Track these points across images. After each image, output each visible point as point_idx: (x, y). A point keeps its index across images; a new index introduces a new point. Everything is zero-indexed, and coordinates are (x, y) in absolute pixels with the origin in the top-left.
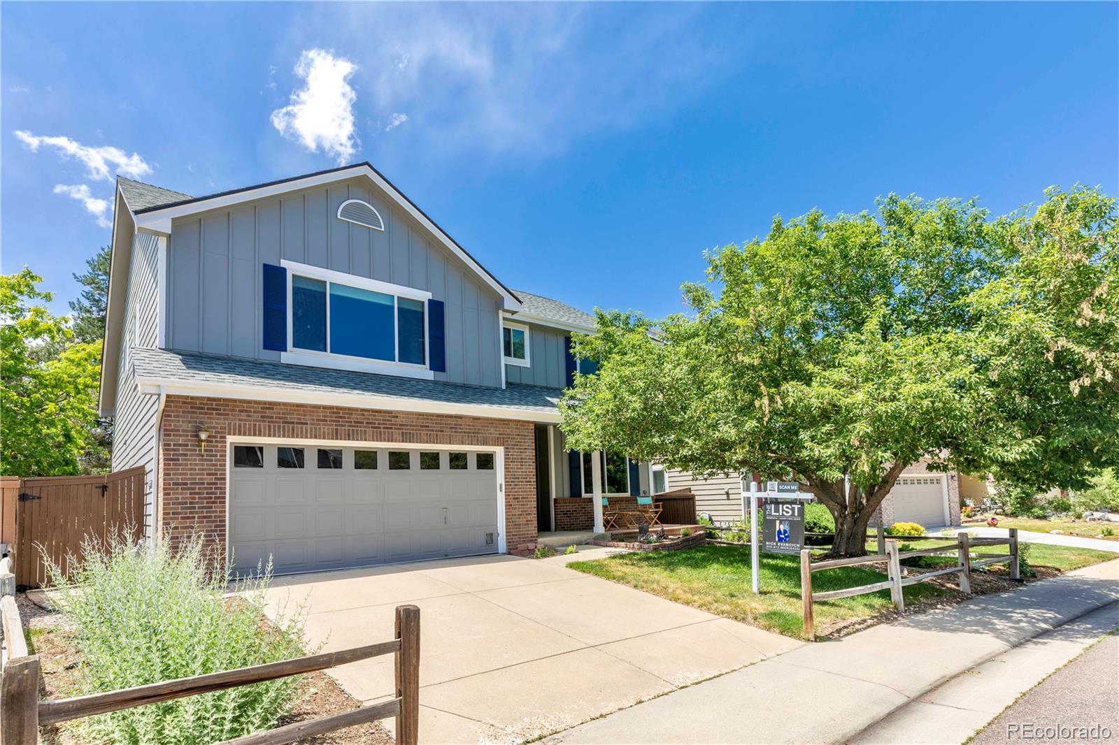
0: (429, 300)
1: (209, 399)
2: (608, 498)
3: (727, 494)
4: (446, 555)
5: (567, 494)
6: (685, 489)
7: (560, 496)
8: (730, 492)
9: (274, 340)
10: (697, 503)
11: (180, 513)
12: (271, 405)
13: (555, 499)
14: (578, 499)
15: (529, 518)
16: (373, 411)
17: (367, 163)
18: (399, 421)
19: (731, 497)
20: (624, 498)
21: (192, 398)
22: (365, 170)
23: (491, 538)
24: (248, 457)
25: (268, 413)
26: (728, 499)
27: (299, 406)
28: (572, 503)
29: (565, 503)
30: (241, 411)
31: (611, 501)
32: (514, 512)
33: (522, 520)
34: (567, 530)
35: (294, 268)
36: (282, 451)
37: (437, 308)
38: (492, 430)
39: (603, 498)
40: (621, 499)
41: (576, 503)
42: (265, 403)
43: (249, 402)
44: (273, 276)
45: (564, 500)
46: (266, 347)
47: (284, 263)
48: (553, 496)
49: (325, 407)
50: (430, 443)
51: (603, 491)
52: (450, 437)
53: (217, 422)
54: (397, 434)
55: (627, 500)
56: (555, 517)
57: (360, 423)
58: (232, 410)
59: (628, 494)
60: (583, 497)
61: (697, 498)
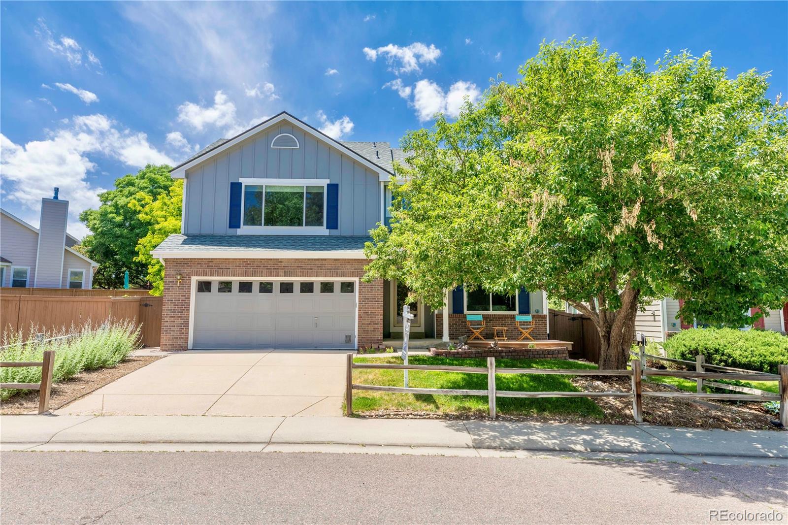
0: (328, 184)
1: (184, 259)
2: (490, 315)
4: (316, 347)
9: (234, 223)
11: (169, 315)
12: (211, 260)
14: (458, 315)
15: (376, 326)
16: (267, 259)
17: (284, 112)
18: (283, 264)
21: (177, 259)
22: (284, 116)
23: (349, 339)
24: (204, 287)
25: (211, 264)
27: (226, 259)
28: (452, 318)
30: (198, 264)
32: (363, 322)
33: (371, 328)
35: (245, 181)
36: (221, 283)
37: (333, 189)
38: (349, 267)
41: (456, 318)
42: (209, 259)
43: (202, 259)
44: (235, 188)
46: (230, 227)
47: (241, 180)
49: (239, 259)
50: (303, 276)
52: (317, 273)
53: (186, 270)
54: (281, 272)
57: (259, 266)
58: (194, 264)
59: (516, 312)
60: (464, 313)
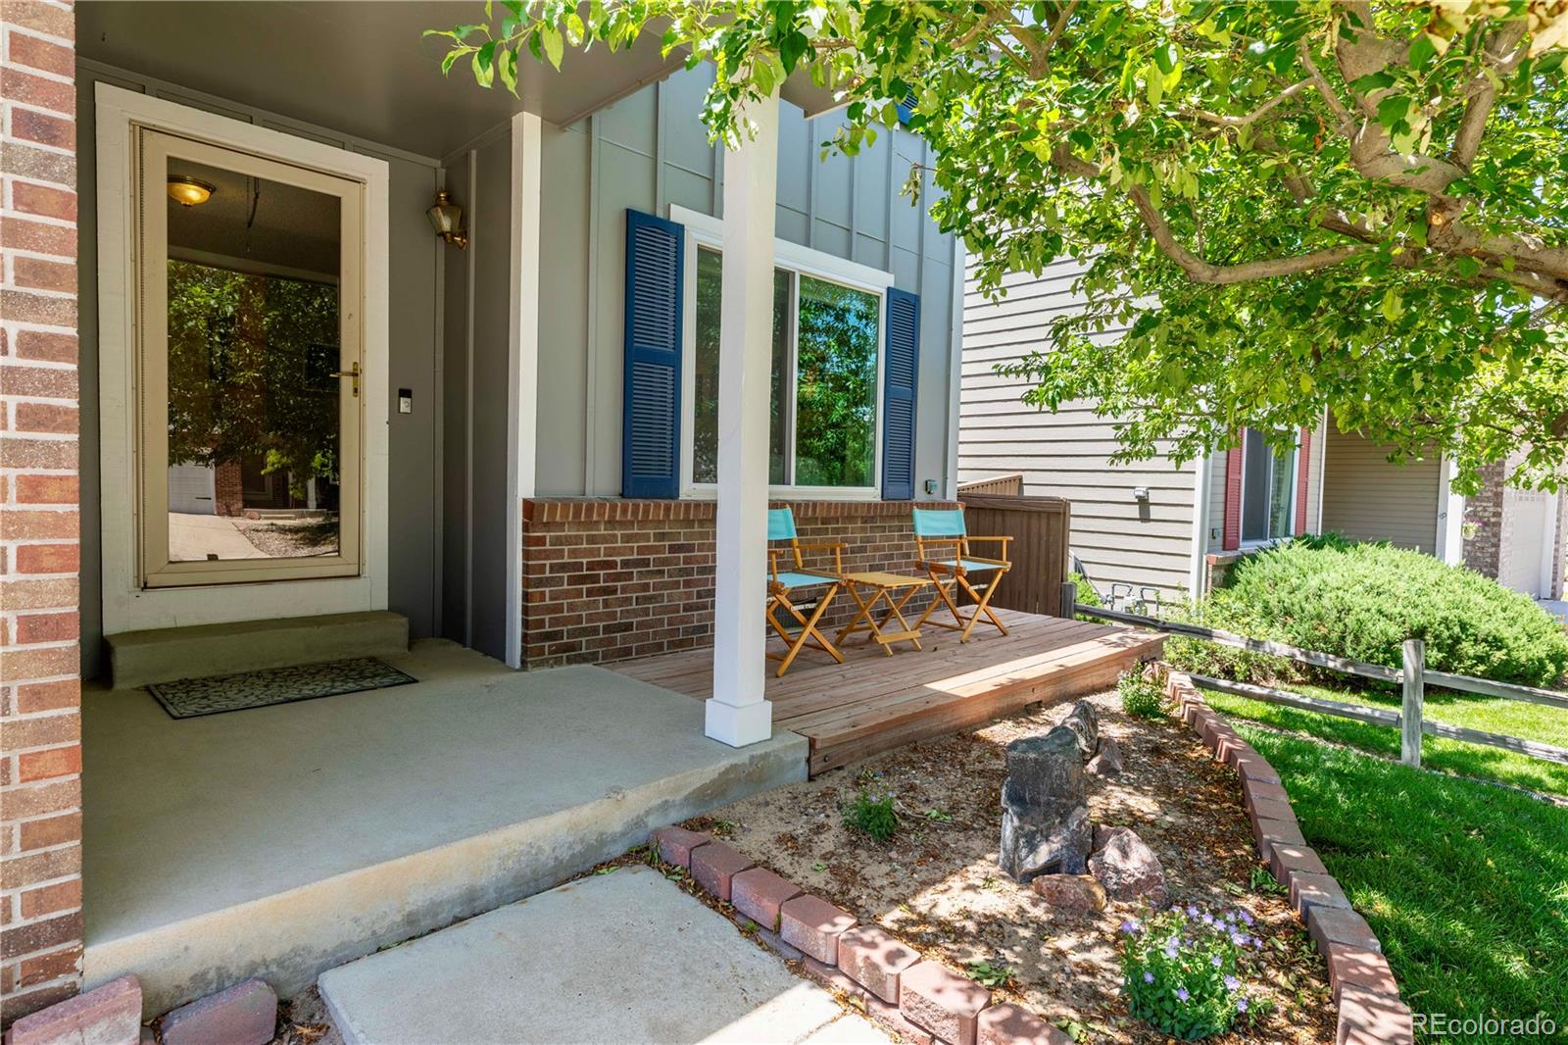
2: (796, 507)
3: (1143, 503)
5: (603, 478)
6: (1006, 481)
7: (566, 485)
8: (1154, 497)
10: (1074, 523)
13: (529, 507)
14: (655, 508)
19: (1155, 512)
20: (857, 505)
26: (1145, 518)
28: (623, 524)
29: (591, 524)
31: (807, 520)
34: (591, 658)
39: (774, 505)
40: (849, 512)
41: (644, 523)
45: (582, 510)
48: (524, 483)
51: (778, 477)
55: (867, 514)
56: (526, 597)
59: (870, 494)
60: (683, 497)
61: (1075, 509)
